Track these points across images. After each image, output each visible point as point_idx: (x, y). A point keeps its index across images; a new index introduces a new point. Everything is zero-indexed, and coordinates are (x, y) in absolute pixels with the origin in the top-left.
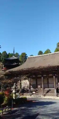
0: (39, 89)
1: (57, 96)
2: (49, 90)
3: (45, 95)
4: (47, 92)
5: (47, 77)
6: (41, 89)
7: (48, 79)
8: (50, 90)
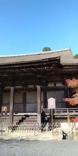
0: (4, 114)
1: (42, 130)
2: (25, 115)
3: (14, 129)
4: (21, 121)
5: (23, 90)
6: (8, 114)
7: (25, 95)
8: (28, 116)
